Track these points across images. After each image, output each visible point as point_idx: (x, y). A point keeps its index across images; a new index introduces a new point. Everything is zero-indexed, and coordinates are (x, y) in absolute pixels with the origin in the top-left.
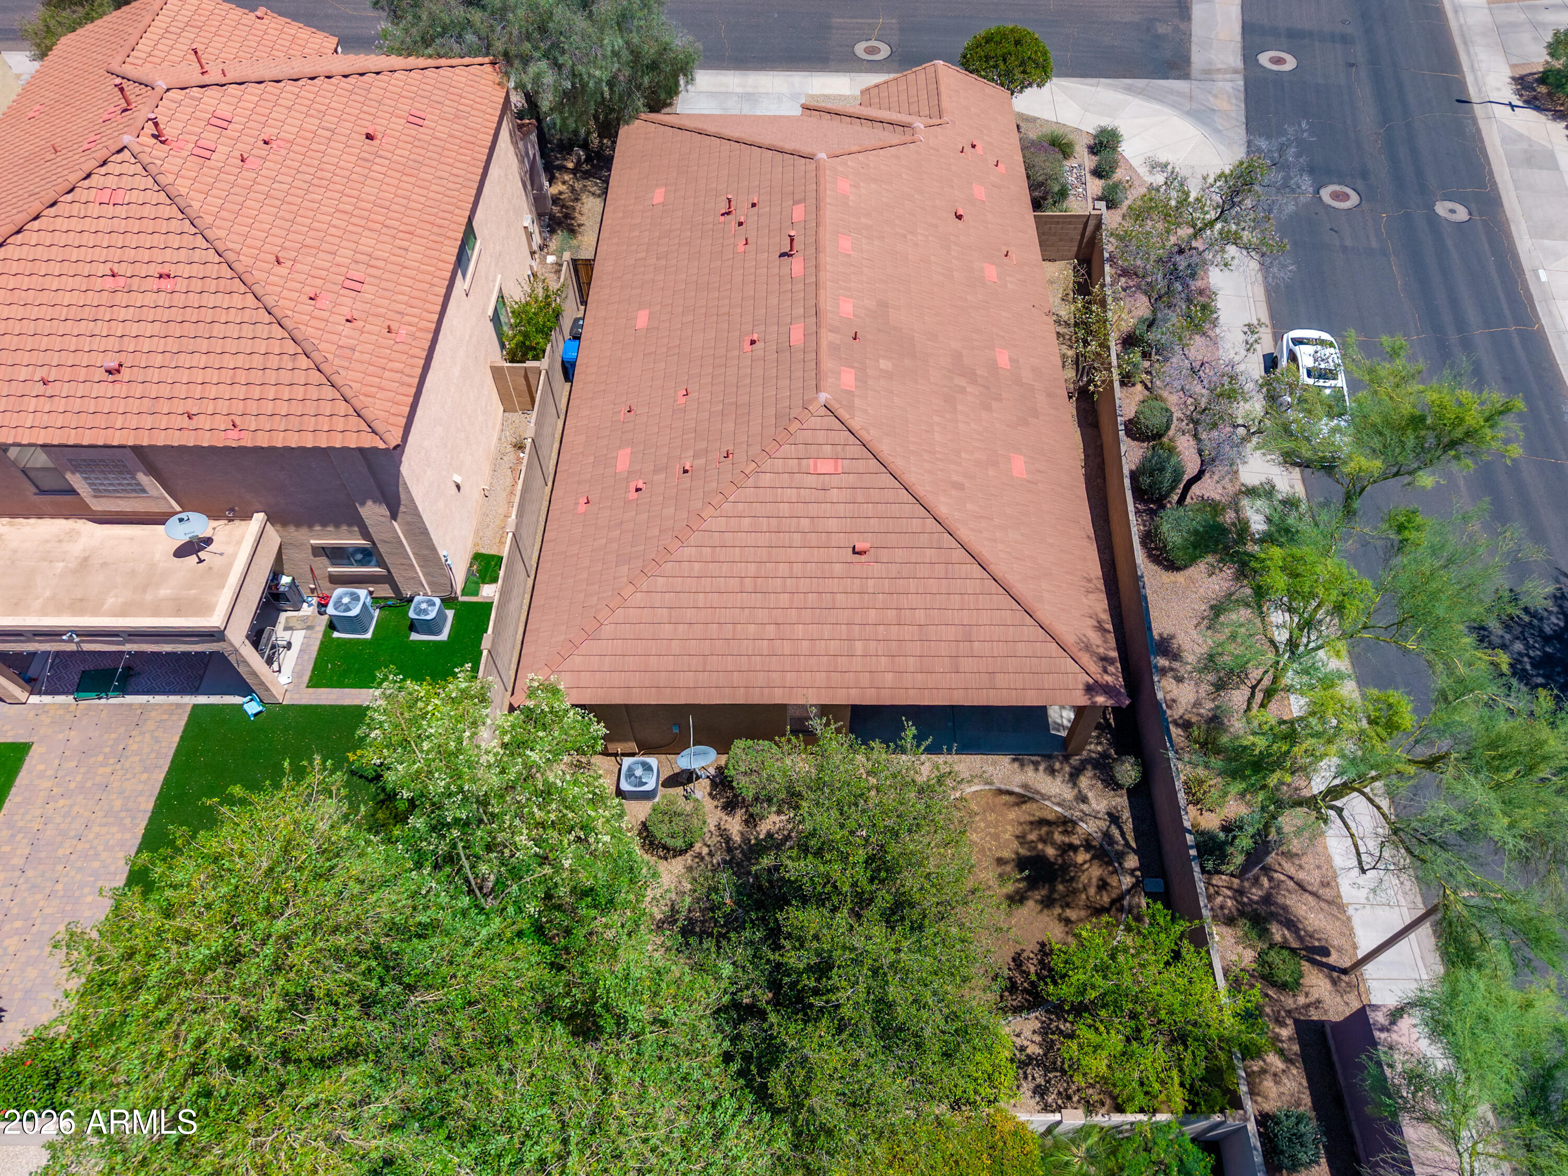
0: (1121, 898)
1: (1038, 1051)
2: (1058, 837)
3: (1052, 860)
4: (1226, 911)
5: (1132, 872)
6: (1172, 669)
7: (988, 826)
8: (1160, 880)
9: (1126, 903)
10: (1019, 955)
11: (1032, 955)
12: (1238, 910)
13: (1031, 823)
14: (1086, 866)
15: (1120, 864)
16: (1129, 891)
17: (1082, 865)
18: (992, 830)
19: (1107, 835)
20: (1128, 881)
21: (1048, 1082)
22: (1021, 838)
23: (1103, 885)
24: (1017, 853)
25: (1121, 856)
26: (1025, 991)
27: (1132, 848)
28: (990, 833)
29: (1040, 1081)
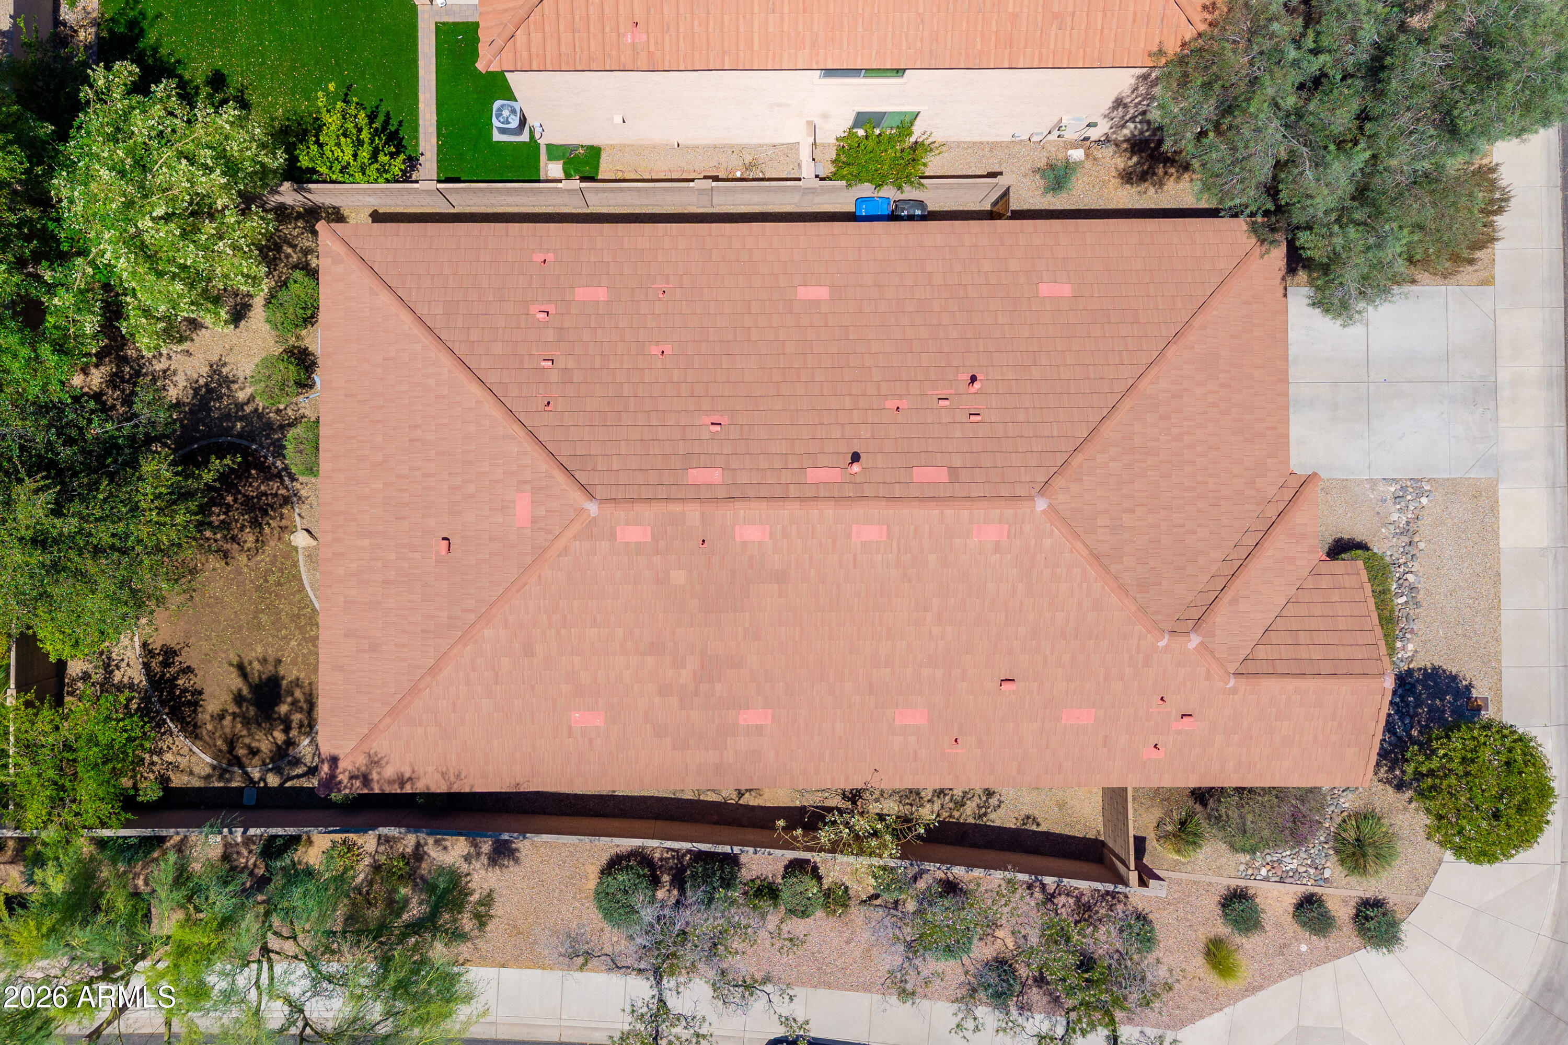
0: (242, 766)
1: (116, 680)
2: (296, 717)
3: (276, 709)
4: (235, 856)
5: (263, 779)
6: (478, 854)
7: (304, 655)
8: (253, 803)
9: (236, 769)
10: (192, 672)
11: (192, 682)
12: (237, 867)
13: (311, 694)
14: (270, 738)
15: (271, 770)
16: (246, 773)
17: (271, 735)
18: (300, 659)
19: (297, 762)
20: (256, 774)
21: (93, 684)
22: (297, 683)
23: (254, 752)
24: (283, 678)
25: (278, 770)
26: (164, 674)
27: (285, 781)
28: (297, 657)
29: (95, 678)
